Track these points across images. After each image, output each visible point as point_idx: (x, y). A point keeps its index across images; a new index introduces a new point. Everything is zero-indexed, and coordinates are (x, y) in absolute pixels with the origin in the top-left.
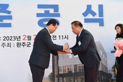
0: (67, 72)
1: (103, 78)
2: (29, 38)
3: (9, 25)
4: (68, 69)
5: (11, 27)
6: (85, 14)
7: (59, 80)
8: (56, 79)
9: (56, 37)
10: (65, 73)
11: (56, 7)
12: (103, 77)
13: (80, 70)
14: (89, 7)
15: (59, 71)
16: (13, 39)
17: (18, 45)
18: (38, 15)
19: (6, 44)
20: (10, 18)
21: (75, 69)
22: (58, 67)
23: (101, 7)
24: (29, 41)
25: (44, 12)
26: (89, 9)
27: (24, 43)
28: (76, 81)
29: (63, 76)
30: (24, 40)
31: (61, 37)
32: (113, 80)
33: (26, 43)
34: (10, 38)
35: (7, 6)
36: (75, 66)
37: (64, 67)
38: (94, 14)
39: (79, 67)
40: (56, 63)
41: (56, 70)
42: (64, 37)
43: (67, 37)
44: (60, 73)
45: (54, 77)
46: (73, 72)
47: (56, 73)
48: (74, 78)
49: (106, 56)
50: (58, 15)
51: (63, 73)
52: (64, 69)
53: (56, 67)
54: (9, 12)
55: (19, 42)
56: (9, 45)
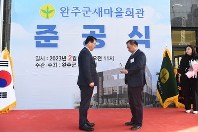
0: (111, 93)
1: (147, 100)
2: (74, 58)
3: (55, 45)
4: (113, 90)
5: (57, 47)
6: (131, 35)
7: (103, 100)
8: (100, 99)
9: (101, 57)
10: (109, 94)
11: (102, 28)
12: (147, 98)
13: (125, 92)
14: (135, 28)
15: (103, 93)
16: (59, 59)
17: (64, 65)
18: (84, 35)
19: (53, 64)
20: (57, 38)
21: (120, 91)
22: (103, 88)
23: (147, 29)
24: (74, 62)
25: (89, 33)
26: (135, 30)
27: (69, 63)
28: (120, 102)
29: (107, 97)
30: (69, 60)
31: (107, 58)
32: (157, 102)
33: (71, 64)
34: (56, 58)
35: (54, 26)
36: (120, 87)
37: (109, 89)
38: (140, 35)
39: (124, 88)
40: (100, 84)
41: (100, 91)
42: (109, 58)
43: (112, 58)
44: (104, 94)
45: (99, 98)
46: (118, 93)
47: (100, 94)
48: (119, 100)
49: (151, 78)
50: (104, 36)
51: (107, 94)
52: (109, 90)
53: (100, 88)
54: (56, 33)
55: (65, 62)
56: (55, 65)
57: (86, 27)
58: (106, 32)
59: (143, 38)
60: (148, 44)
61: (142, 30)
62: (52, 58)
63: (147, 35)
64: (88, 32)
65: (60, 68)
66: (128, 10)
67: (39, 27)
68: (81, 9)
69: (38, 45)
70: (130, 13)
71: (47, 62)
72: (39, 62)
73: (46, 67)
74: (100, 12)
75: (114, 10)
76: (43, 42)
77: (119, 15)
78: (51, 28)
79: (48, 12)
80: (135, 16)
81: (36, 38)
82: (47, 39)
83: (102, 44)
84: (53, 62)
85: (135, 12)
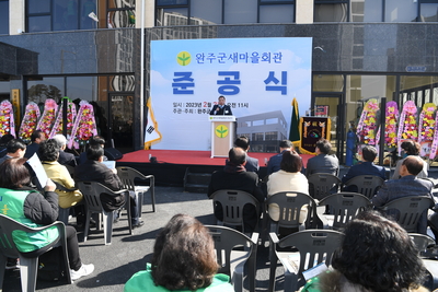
3: (191, 92)
5: (193, 94)
6: (267, 82)
9: (235, 104)
11: (237, 74)
14: (272, 74)
16: (194, 105)
17: (199, 111)
18: (219, 82)
19: (189, 111)
20: (193, 85)
21: (253, 138)
23: (284, 74)
24: (209, 108)
25: (224, 80)
26: (272, 77)
27: (204, 110)
30: (205, 106)
31: (241, 105)
33: (206, 110)
34: (192, 105)
35: (191, 73)
38: (276, 81)
42: (244, 105)
43: (246, 105)
46: (252, 140)
50: (239, 82)
54: (192, 80)
55: (200, 108)
56: (191, 111)
57: (221, 74)
58: (240, 79)
59: (280, 84)
60: (284, 91)
61: (278, 76)
62: (189, 105)
63: (284, 81)
64: (223, 78)
65: (196, 114)
66: (265, 54)
67: (176, 74)
68: (216, 55)
69: (176, 92)
70: (267, 58)
71: (183, 109)
72: (177, 108)
73: (183, 113)
74: (235, 58)
75: (250, 55)
76: (180, 89)
77: (255, 60)
78: (187, 75)
79: (184, 59)
80: (272, 60)
81: (173, 85)
82: (184, 86)
83: (237, 91)
84: (189, 108)
85: (273, 56)
